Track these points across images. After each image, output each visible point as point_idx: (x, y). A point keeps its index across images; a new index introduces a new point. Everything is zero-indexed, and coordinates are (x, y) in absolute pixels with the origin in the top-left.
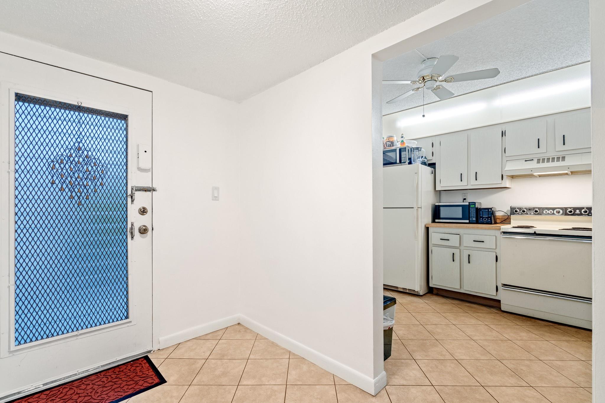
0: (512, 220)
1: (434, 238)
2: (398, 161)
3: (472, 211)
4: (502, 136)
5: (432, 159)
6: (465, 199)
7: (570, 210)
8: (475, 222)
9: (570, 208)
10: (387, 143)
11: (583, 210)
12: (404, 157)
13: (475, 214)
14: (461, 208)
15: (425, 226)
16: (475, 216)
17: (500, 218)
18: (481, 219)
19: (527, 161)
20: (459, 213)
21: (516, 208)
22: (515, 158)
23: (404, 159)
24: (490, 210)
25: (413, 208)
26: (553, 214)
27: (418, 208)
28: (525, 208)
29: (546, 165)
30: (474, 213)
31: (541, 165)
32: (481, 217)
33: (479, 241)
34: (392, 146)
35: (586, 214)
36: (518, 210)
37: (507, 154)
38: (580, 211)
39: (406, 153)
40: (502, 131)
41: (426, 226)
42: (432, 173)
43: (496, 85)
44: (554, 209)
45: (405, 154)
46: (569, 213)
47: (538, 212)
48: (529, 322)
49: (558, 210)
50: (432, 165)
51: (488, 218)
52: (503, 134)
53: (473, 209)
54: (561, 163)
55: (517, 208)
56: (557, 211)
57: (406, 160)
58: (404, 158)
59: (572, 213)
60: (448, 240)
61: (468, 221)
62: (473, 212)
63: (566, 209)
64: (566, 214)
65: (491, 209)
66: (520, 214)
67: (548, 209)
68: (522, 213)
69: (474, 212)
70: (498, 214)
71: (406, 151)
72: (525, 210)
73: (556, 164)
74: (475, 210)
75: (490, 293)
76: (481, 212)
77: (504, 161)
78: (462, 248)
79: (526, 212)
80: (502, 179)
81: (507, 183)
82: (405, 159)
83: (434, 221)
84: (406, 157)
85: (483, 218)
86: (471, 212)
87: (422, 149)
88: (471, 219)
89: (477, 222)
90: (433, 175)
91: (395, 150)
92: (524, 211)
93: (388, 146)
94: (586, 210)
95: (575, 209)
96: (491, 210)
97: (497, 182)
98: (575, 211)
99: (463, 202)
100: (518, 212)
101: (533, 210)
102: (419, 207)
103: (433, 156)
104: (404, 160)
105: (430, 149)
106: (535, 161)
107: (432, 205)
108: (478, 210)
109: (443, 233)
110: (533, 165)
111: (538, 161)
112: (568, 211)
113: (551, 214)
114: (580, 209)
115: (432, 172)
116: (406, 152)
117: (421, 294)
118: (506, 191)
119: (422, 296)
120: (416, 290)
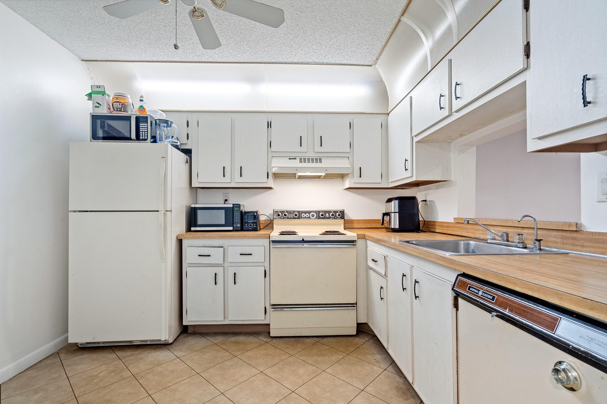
0: (274, 225)
1: (189, 255)
2: (133, 136)
3: (236, 215)
4: (268, 127)
5: (186, 144)
6: (226, 200)
7: (321, 213)
8: (240, 229)
9: (322, 211)
10: (114, 104)
11: (331, 214)
12: (145, 132)
13: (240, 219)
14: (224, 211)
15: (177, 237)
16: (239, 221)
17: (263, 222)
18: (246, 224)
19: (290, 159)
20: (220, 216)
21: (278, 211)
22: (279, 155)
23: (144, 134)
24: (256, 214)
25: (158, 211)
26: (309, 217)
27: (165, 211)
28: (287, 212)
29: (307, 165)
30: (238, 218)
31: (303, 165)
32: (246, 223)
33: (247, 254)
34: (124, 112)
35: (333, 217)
36: (280, 214)
37: (273, 149)
38: (329, 215)
39: (147, 126)
40: (268, 122)
41: (179, 238)
42: (187, 162)
43: (264, 61)
44: (309, 212)
45: (147, 127)
46: (321, 217)
47: (298, 216)
48: (299, 345)
49: (312, 213)
50: (188, 152)
51: (253, 223)
52: (269, 125)
53: (238, 213)
54: (318, 165)
55: (280, 211)
56: (312, 215)
57: (147, 137)
58: (144, 132)
59: (323, 216)
60: (209, 256)
61: (231, 228)
62: (238, 217)
63: (319, 212)
64: (319, 218)
65: (257, 212)
66: (282, 218)
67: (306, 212)
68: (284, 217)
69: (239, 216)
70: (262, 218)
71: (147, 122)
72: (286, 213)
73: (315, 165)
74: (239, 214)
75: (259, 318)
76: (246, 216)
77: (270, 157)
78: (226, 265)
79: (287, 216)
80: (268, 178)
81: (270, 183)
82: (146, 134)
83: (189, 230)
84: (147, 132)
85: (248, 223)
86: (236, 217)
87: (173, 125)
88: (235, 226)
89: (242, 229)
90: (188, 165)
91: (128, 118)
92: (285, 215)
93: (115, 109)
94: (333, 213)
95: (326, 212)
96: (257, 214)
97: (261, 180)
98: (325, 215)
99: (225, 204)
100: (280, 216)
101: (293, 214)
102: (168, 210)
103: (188, 139)
104: (144, 136)
105: (185, 130)
106: (298, 160)
107: (187, 207)
108: (243, 215)
109: (202, 246)
110: (296, 163)
111: (301, 162)
112: (320, 214)
113: (307, 218)
114: (329, 212)
115: (187, 160)
116: (147, 124)
117: (171, 341)
118: (269, 192)
119: (171, 344)
120: (163, 339)
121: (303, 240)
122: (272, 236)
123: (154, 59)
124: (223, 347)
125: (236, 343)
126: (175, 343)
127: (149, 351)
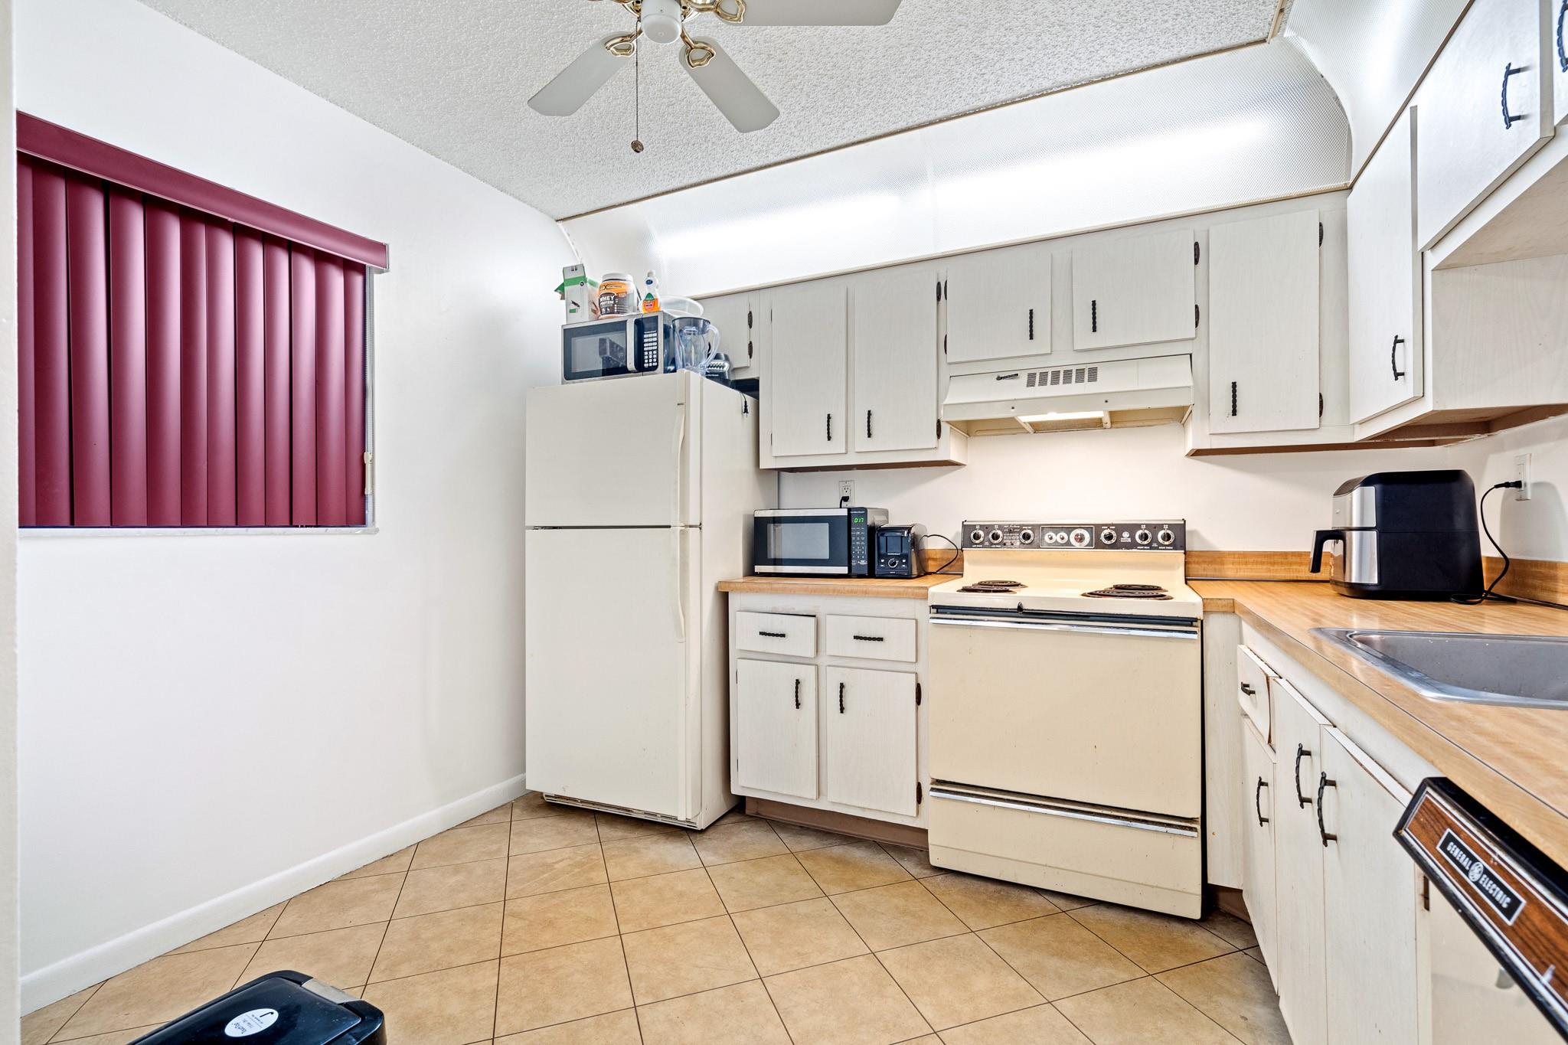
0: (966, 564)
1: (743, 630)
2: (631, 365)
3: (856, 536)
4: (939, 299)
5: (747, 367)
6: (845, 499)
7: (1106, 532)
8: (866, 572)
9: (1109, 526)
10: (601, 300)
11: (1139, 533)
12: (653, 350)
13: (866, 548)
14: (826, 526)
15: (717, 588)
16: (865, 552)
17: (938, 556)
18: (883, 561)
19: (1001, 378)
20: (819, 543)
21: (975, 526)
22: (968, 370)
23: (651, 357)
24: (906, 532)
25: (669, 527)
26: (1068, 544)
27: (686, 526)
28: (1001, 527)
29: (1049, 390)
30: (863, 543)
31: (1038, 391)
32: (880, 556)
33: (870, 639)
34: (618, 313)
35: (1146, 543)
36: (981, 533)
37: (952, 357)
38: (1132, 536)
39: (657, 337)
40: (939, 284)
41: (720, 590)
42: (746, 411)
43: (917, 122)
44: (1069, 529)
45: (655, 339)
46: (1106, 542)
47: (1032, 538)
48: (1003, 908)
49: (1078, 531)
50: (750, 387)
51: (900, 557)
52: (940, 292)
53: (861, 531)
54: (1086, 387)
55: (981, 526)
56: (1077, 535)
57: (657, 362)
58: (651, 353)
59: (1113, 541)
60: (783, 635)
61: (844, 570)
62: (861, 541)
63: (1099, 528)
64: (1099, 545)
65: (909, 529)
66: (987, 543)
67: (1056, 528)
68: (992, 541)
69: (863, 538)
70: (932, 545)
71: (656, 329)
72: (1000, 532)
73: (1074, 388)
74: (865, 533)
75: (900, 810)
76: (882, 540)
77: (944, 378)
78: (823, 661)
79: (1000, 539)
80: (939, 436)
81: (951, 448)
82: (655, 356)
83: (750, 572)
84: (657, 350)
85: (887, 557)
86: (856, 540)
87: (710, 327)
88: (854, 563)
89: (871, 574)
90: (750, 416)
91: (621, 326)
92: (995, 537)
93: (603, 310)
94: (1146, 531)
95: (1120, 528)
96: (908, 533)
97: (922, 444)
98: (1120, 536)
99: (841, 507)
100: (981, 539)
101: (1019, 532)
102: (691, 524)
103: (751, 357)
104: (651, 361)
105: (743, 335)
106: (1024, 378)
107: (746, 516)
108: (874, 533)
109: (768, 610)
110: (1018, 389)
111: (1031, 383)
112: (1103, 535)
113: (1062, 545)
114: (1132, 528)
115: (746, 406)
116: (657, 332)
117: (701, 825)
118: (952, 476)
119: (702, 831)
120: (682, 818)
121: (1020, 608)
122: (934, 594)
123: (676, 184)
124: (807, 864)
125: (840, 861)
126: (711, 833)
127: (655, 838)
